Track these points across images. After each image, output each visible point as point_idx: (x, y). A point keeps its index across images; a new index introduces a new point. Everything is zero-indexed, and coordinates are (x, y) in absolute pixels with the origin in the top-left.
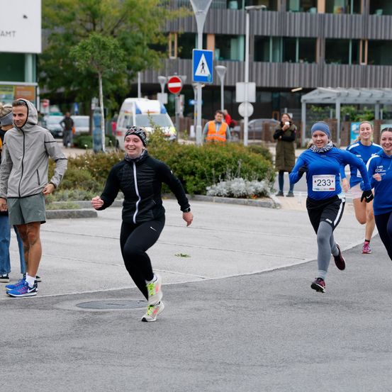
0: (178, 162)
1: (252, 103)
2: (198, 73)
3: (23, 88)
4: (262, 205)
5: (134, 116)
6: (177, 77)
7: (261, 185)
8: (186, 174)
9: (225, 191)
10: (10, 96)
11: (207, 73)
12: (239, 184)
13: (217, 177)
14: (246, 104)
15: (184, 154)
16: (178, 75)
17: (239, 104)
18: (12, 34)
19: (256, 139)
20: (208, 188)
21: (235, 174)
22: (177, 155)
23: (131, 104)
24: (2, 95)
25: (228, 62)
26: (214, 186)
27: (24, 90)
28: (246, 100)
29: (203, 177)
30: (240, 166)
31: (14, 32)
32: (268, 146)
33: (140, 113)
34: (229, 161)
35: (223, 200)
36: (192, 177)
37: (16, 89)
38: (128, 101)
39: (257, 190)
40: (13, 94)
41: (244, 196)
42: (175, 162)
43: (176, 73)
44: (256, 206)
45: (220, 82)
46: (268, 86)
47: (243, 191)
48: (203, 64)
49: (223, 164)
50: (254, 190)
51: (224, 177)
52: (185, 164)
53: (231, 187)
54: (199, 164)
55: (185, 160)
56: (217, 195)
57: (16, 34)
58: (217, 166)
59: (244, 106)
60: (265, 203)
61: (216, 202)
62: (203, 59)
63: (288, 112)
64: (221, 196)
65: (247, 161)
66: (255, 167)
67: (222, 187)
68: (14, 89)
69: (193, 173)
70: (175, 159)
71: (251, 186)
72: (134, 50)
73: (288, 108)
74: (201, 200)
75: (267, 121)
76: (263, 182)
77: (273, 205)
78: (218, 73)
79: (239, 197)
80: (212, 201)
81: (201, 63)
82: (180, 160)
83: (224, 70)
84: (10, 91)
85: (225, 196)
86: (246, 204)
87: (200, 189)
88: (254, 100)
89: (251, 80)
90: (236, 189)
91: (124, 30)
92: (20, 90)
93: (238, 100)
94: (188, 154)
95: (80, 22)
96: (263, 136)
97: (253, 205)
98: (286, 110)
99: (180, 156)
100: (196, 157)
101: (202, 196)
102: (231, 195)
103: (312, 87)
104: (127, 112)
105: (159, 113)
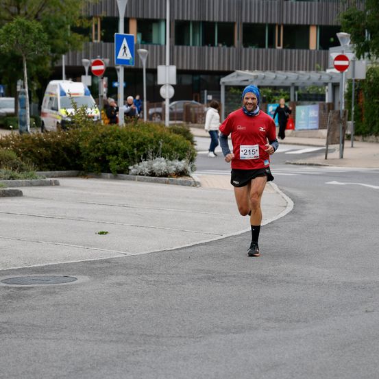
0: (101, 142)
1: (173, 86)
2: (120, 56)
4: (183, 184)
5: (59, 98)
6: (100, 60)
7: (181, 165)
8: (109, 154)
9: (147, 171)
11: (128, 56)
12: (160, 164)
13: (139, 157)
14: (167, 87)
15: (107, 135)
16: (101, 58)
17: (161, 86)
19: (178, 120)
20: (130, 167)
21: (156, 154)
22: (100, 135)
23: (56, 86)
25: (150, 46)
26: (137, 165)
28: (167, 82)
29: (125, 156)
30: (161, 146)
32: (189, 127)
33: (65, 94)
34: (151, 142)
35: (145, 179)
36: (115, 157)
38: (52, 83)
39: (177, 169)
41: (166, 175)
42: (98, 142)
43: (99, 56)
44: (177, 184)
45: (142, 65)
46: (189, 68)
47: (164, 170)
48: (125, 47)
49: (144, 144)
50: (175, 169)
51: (146, 157)
52: (108, 145)
53: (153, 166)
54: (122, 144)
55: (109, 140)
56: (140, 174)
58: (140, 146)
59: (165, 88)
60: (185, 182)
61: (138, 180)
62: (125, 42)
63: (208, 94)
64: (143, 175)
65: (168, 141)
66: (176, 147)
67: (144, 166)
69: (115, 153)
70: (98, 139)
71: (172, 165)
72: (56, 34)
73: (208, 90)
74: (124, 179)
75: (188, 102)
76: (183, 161)
77: (193, 184)
78: (141, 57)
79: (161, 176)
80: (134, 180)
81: (122, 47)
82: (103, 141)
83: (145, 53)
85: (147, 175)
86: (167, 183)
87: (122, 168)
88: (174, 83)
89: (172, 63)
90: (158, 168)
91: (48, 13)
93: (159, 82)
94: (111, 134)
95: (4, 6)
96: (184, 117)
97: (174, 184)
98: (206, 91)
99: (104, 136)
100: (119, 137)
101: (125, 175)
102: (152, 174)
103: (231, 69)
104: (52, 94)
105: (83, 95)
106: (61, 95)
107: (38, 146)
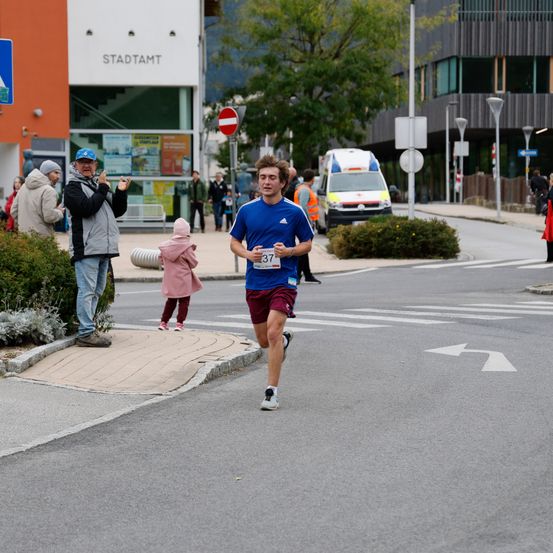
1: (421, 151)
3: (173, 137)
5: (330, 174)
10: (155, 149)
14: (411, 153)
17: (402, 151)
18: (156, 59)
23: (329, 156)
24: (142, 149)
27: (175, 141)
28: (413, 145)
31: (158, 56)
33: (339, 170)
37: (162, 139)
40: (158, 147)
57: (160, 59)
59: (409, 155)
68: (159, 140)
84: (154, 143)
88: (424, 145)
89: (418, 114)
92: (168, 141)
93: (398, 147)
95: (290, 42)
104: (326, 170)
105: (367, 171)
106: (332, 172)
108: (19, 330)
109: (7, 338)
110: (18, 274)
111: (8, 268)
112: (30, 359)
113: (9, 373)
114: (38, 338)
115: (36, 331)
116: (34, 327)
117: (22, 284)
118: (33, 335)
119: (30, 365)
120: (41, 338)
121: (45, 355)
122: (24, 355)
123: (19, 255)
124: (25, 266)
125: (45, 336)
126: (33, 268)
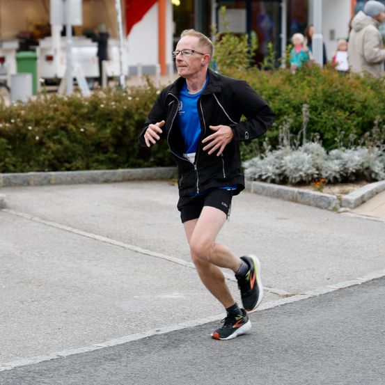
9: (272, 171)
20: (245, 164)
26: (256, 159)
51: (275, 143)
53: (284, 162)
56: (260, 179)
61: (255, 192)
64: (265, 181)
85: (273, 181)
86: (294, 200)
90: (291, 166)
97: (303, 203)
107: (87, 118)
108: (352, 167)
109: (341, 175)
110: (351, 113)
111: (342, 107)
112: (363, 196)
113: (342, 209)
114: (370, 175)
115: (368, 168)
116: (366, 165)
117: (355, 123)
118: (366, 173)
119: (362, 201)
120: (373, 176)
121: (376, 193)
122: (356, 192)
123: (352, 95)
124: (357, 106)
125: (376, 174)
126: (365, 107)
